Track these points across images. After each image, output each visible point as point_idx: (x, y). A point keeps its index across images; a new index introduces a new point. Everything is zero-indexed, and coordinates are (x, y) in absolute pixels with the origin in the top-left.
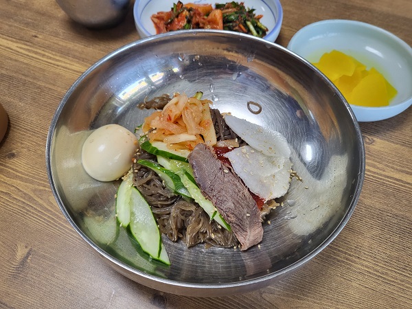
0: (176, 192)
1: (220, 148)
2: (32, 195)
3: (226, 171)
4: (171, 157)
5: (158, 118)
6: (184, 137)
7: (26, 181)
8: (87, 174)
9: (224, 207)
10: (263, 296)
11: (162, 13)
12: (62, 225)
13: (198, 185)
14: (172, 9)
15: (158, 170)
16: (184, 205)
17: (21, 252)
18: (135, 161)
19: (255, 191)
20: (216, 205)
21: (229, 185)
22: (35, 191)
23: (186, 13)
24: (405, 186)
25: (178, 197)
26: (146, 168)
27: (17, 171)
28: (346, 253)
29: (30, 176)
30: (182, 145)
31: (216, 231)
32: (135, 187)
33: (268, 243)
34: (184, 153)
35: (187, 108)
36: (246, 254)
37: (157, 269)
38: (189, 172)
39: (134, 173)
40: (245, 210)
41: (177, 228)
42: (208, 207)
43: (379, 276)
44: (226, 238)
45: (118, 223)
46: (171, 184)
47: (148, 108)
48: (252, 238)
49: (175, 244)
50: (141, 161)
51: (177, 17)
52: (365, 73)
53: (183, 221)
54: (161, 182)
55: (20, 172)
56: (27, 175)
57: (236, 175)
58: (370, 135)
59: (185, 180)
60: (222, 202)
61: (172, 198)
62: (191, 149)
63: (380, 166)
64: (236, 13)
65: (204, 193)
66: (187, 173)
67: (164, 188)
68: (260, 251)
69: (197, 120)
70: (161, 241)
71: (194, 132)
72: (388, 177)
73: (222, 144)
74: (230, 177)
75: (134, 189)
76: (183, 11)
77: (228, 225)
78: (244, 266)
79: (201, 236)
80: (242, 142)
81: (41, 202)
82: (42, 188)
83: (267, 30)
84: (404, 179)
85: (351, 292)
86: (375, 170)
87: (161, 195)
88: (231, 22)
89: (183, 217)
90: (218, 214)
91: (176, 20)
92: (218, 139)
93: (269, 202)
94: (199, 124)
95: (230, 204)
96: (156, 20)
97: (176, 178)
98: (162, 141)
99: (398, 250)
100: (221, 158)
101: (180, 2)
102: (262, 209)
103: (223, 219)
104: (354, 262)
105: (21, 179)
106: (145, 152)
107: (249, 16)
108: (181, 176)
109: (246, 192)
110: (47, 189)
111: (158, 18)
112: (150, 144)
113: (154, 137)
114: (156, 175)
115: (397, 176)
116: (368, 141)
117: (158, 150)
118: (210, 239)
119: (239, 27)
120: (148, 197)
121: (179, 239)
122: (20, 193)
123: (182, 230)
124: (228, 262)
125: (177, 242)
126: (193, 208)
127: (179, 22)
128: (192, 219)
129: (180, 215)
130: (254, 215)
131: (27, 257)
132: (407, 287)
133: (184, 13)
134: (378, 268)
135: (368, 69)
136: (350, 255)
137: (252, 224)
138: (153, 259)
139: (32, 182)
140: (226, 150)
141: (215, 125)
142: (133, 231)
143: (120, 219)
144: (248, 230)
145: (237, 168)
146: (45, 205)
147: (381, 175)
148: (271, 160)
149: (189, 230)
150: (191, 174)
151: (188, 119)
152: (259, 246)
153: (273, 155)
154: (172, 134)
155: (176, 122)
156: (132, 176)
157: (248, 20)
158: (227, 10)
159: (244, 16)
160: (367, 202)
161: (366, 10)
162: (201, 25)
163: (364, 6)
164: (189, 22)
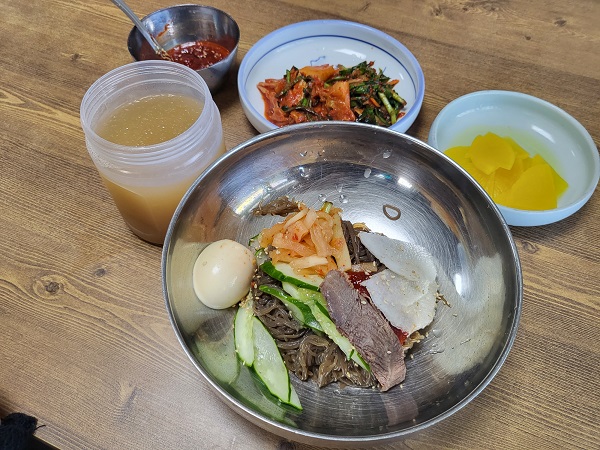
0: (305, 325)
1: (356, 273)
2: (130, 322)
3: (364, 302)
4: (299, 285)
5: (281, 235)
6: (314, 261)
7: (122, 304)
8: (200, 301)
9: (362, 345)
10: (406, 442)
11: (271, 81)
12: (168, 359)
13: (333, 321)
14: (285, 76)
15: (284, 299)
16: (314, 340)
17: (125, 392)
18: (256, 286)
19: (397, 325)
20: (353, 343)
21: (367, 319)
22: (133, 317)
23: (303, 84)
24: (574, 308)
25: (308, 330)
26: (269, 295)
27: (110, 292)
28: (502, 391)
29: (126, 299)
30: (312, 270)
31: (352, 369)
32: (257, 317)
33: (412, 382)
34: (315, 281)
35: (315, 225)
36: (386, 395)
37: (287, 415)
38: (320, 302)
39: (254, 300)
40: (386, 347)
41: (307, 366)
42: (345, 345)
43: (542, 419)
44: (363, 378)
45: (239, 359)
46: (300, 316)
47: (263, 215)
48: (393, 378)
49: (305, 384)
50: (264, 288)
51: (292, 88)
52: (527, 162)
53: (314, 357)
54: (288, 312)
55: (113, 294)
56: (122, 297)
57: (375, 308)
58: (534, 241)
59: (316, 312)
60: (360, 339)
61: (301, 331)
62: (322, 275)
63: (545, 281)
64: (366, 83)
65: (340, 329)
66: (318, 304)
67: (291, 319)
68: (402, 392)
69: (328, 238)
70: (289, 380)
71: (325, 254)
72: (554, 296)
73: (357, 268)
74: (369, 310)
75: (255, 319)
76: (299, 81)
77: (367, 365)
78: (384, 411)
79: (334, 375)
80: (381, 266)
81: (141, 330)
82: (140, 313)
83: (406, 103)
84: (574, 298)
85: (508, 438)
86: (540, 287)
87: (287, 328)
88: (359, 95)
89: (314, 354)
90: (355, 353)
91: (291, 92)
92: (353, 262)
93: (413, 335)
94: (330, 243)
95: (369, 341)
96: (264, 90)
97: (306, 309)
98: (288, 263)
99: (564, 388)
100: (357, 286)
101: (294, 68)
102: (404, 344)
103: (362, 359)
104: (513, 402)
105: (115, 302)
106: (266, 275)
107: (382, 85)
108: (311, 307)
109: (387, 326)
110: (146, 314)
111: (266, 87)
112: (273, 267)
113: (278, 259)
114: (281, 303)
115: (566, 294)
116: (530, 248)
117: (284, 276)
118: (345, 378)
119: (370, 101)
120: (271, 329)
121: (309, 377)
122: (116, 320)
123: (313, 367)
124: (365, 405)
125: (306, 381)
126: (325, 344)
127: (295, 95)
128: (325, 356)
129: (310, 352)
130: (396, 351)
131: (132, 398)
132: (574, 432)
133: (301, 84)
134: (540, 409)
135: (532, 156)
136: (507, 394)
137: (394, 362)
138: (283, 404)
139: (129, 306)
140: (363, 276)
141: (348, 244)
142: (258, 370)
143: (242, 356)
144: (389, 370)
145: (376, 299)
146: (147, 334)
147: (546, 293)
148: (414, 286)
149: (322, 368)
150: (323, 305)
151: (317, 238)
152: (401, 386)
153: (416, 279)
154: (300, 257)
155: (303, 241)
156: (252, 303)
157: (382, 92)
158: (354, 80)
159: (375, 86)
160: (529, 327)
161: (531, 67)
162: (322, 99)
163: (528, 61)
164: (307, 96)
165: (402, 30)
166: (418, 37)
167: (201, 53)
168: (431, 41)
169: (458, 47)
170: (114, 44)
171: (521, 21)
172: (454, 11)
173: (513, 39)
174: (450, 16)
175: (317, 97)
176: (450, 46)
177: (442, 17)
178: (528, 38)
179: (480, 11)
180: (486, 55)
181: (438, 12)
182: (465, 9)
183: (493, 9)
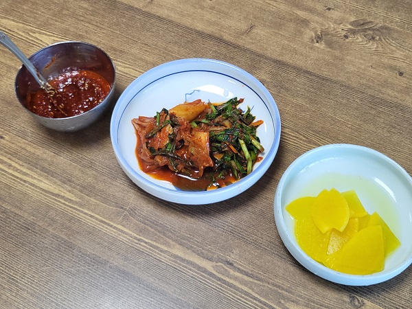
14: (155, 118)
23: (169, 129)
51: (160, 131)
76: (167, 125)
83: (263, 149)
88: (219, 142)
91: (158, 135)
101: (165, 110)
111: (139, 124)
119: (229, 148)
133: (167, 128)
161: (397, 107)
162: (186, 144)
163: (395, 100)
164: (172, 140)
165: (280, 58)
166: (295, 68)
167: (83, 85)
168: (307, 72)
169: (331, 81)
170: (8, 62)
171: (398, 54)
172: (335, 39)
173: (386, 74)
174: (329, 44)
175: (182, 141)
176: (324, 79)
177: (321, 45)
178: (401, 74)
179: (360, 39)
180: (357, 91)
181: (319, 39)
182: (346, 37)
183: (373, 38)
